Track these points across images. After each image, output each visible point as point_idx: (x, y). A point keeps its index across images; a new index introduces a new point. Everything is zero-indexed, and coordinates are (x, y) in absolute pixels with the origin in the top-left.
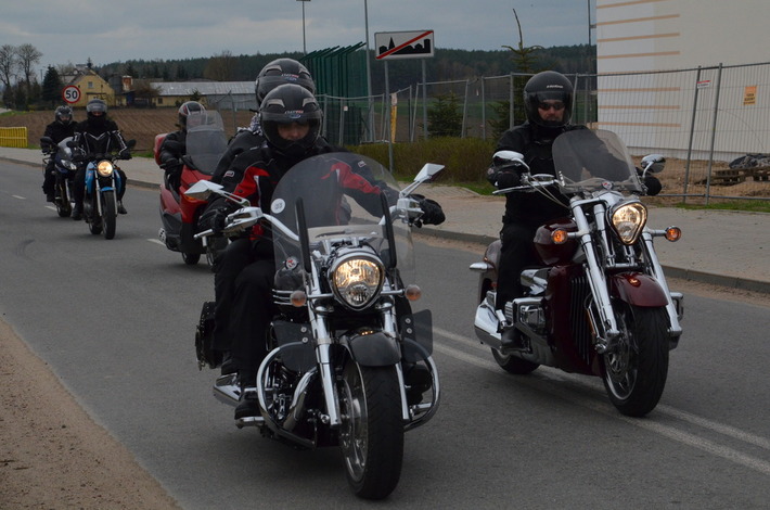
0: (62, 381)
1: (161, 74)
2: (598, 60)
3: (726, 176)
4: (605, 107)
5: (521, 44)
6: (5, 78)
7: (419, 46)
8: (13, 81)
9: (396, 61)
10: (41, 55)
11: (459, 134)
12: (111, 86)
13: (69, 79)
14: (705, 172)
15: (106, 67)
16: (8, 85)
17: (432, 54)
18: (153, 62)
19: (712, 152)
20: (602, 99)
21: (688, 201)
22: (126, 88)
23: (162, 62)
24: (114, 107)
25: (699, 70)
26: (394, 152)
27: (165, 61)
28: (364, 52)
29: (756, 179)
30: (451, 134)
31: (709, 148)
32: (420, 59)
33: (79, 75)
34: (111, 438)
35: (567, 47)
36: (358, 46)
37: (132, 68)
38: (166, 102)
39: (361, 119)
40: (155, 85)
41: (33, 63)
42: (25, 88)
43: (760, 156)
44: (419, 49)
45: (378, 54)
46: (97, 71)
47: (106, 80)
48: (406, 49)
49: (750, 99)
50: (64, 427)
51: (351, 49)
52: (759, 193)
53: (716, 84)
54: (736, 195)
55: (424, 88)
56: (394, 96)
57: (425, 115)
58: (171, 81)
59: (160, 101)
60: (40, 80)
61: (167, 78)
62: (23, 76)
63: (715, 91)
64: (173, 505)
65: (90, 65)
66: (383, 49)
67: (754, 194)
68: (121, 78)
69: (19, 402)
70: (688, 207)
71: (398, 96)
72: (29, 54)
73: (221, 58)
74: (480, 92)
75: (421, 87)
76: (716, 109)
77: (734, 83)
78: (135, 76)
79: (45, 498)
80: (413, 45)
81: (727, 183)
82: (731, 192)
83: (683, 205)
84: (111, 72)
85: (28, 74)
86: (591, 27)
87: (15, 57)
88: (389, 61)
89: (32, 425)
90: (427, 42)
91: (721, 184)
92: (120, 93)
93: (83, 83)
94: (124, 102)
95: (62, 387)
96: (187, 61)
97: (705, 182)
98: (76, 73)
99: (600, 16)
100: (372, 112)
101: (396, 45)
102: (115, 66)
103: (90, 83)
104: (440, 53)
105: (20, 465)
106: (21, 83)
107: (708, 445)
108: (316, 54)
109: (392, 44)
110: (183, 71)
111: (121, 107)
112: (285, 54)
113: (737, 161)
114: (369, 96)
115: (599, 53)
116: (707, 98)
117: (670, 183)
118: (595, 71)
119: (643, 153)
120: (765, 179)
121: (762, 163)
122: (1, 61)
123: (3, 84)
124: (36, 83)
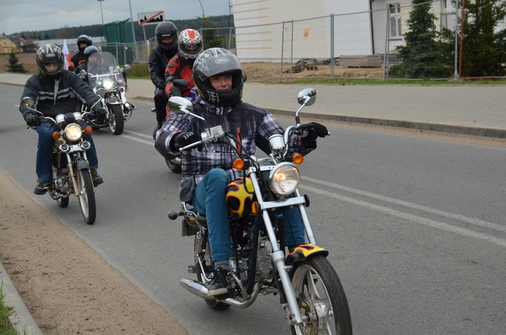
0: (17, 184)
2: (235, 21)
3: (296, 69)
4: (240, 42)
5: (203, 15)
7: (158, 19)
9: (148, 26)
12: (15, 43)
14: (289, 67)
15: (11, 35)
19: (292, 59)
20: (238, 38)
21: (283, 81)
22: (22, 44)
23: (37, 32)
24: (18, 53)
25: (284, 23)
28: (131, 23)
29: (308, 69)
36: (127, 20)
37: (23, 35)
39: (132, 53)
40: (35, 42)
43: (308, 59)
44: (158, 20)
45: (140, 23)
46: (7, 36)
47: (12, 40)
48: (152, 20)
49: (306, 35)
50: (22, 207)
51: (124, 22)
52: (311, 76)
53: (291, 29)
54: (302, 77)
56: (148, 41)
58: (42, 40)
61: (40, 39)
63: (291, 32)
64: (83, 242)
65: (4, 34)
66: (142, 21)
67: (309, 76)
68: (19, 40)
70: (284, 83)
71: (150, 41)
73: (64, 29)
76: (292, 40)
78: (25, 38)
80: (155, 18)
81: (296, 72)
82: (299, 75)
83: (281, 83)
84: (14, 37)
86: (230, 7)
88: (145, 26)
89: (7, 207)
90: (161, 17)
91: (294, 72)
92: (19, 47)
94: (22, 50)
95: (18, 187)
96: (49, 31)
97: (287, 72)
99: (234, 2)
100: (137, 49)
101: (148, 18)
102: (15, 34)
103: (5, 43)
105: (4, 227)
107: (327, 193)
108: (106, 25)
109: (145, 18)
110: (48, 35)
111: (21, 53)
112: (98, 25)
113: (298, 62)
114: (135, 42)
115: (235, 18)
116: (288, 36)
117: (272, 73)
118: (233, 26)
119: (257, 61)
120: (312, 69)
121: (309, 63)
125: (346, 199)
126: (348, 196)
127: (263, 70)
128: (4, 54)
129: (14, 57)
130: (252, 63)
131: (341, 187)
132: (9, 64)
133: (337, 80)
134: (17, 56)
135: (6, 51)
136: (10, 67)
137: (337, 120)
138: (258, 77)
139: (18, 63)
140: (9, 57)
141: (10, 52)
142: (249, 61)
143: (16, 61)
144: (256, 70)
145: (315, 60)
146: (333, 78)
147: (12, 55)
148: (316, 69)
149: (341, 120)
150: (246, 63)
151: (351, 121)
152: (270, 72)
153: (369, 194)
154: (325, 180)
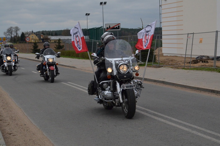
0: (25, 113)
1: (51, 34)
3: (195, 61)
4: (164, 43)
6: (11, 35)
7: (117, 27)
8: (13, 36)
10: (20, 29)
12: (38, 37)
13: (27, 35)
14: (190, 60)
16: (12, 37)
17: (120, 30)
18: (49, 31)
19: (191, 55)
20: (163, 41)
21: (185, 67)
22: (42, 38)
23: (51, 31)
24: (39, 43)
25: (188, 34)
28: (103, 29)
29: (203, 62)
31: (190, 54)
32: (117, 31)
33: (30, 34)
34: (37, 128)
36: (101, 27)
37: (43, 33)
38: (52, 41)
40: (49, 37)
41: (18, 31)
42: (16, 37)
43: (203, 56)
45: (106, 29)
46: (34, 33)
47: (37, 35)
48: (113, 28)
49: (201, 42)
50: (25, 125)
51: (99, 28)
52: (203, 66)
53: (192, 38)
54: (198, 66)
55: (118, 38)
59: (50, 41)
61: (52, 35)
62: (15, 35)
63: (192, 39)
65: (32, 32)
66: (107, 28)
67: (202, 66)
68: (40, 35)
69: (14, 118)
70: (185, 69)
72: (17, 29)
73: (66, 30)
74: (132, 39)
76: (192, 44)
77: (197, 38)
78: (44, 34)
79: (20, 143)
80: (115, 27)
81: (195, 63)
82: (196, 65)
83: (183, 69)
84: (38, 33)
85: (17, 34)
86: (160, 23)
87: (14, 30)
89: (17, 124)
90: (119, 26)
91: (194, 63)
92: (40, 39)
93: (31, 36)
95: (25, 114)
96: (57, 31)
97: (189, 63)
99: (163, 20)
102: (39, 32)
103: (33, 36)
104: (122, 29)
105: (14, 134)
106: (15, 36)
107: (190, 130)
108: (90, 29)
109: (110, 27)
110: (56, 33)
111: (40, 42)
113: (198, 57)
115: (163, 30)
116: (190, 41)
117: (181, 63)
118: (162, 34)
119: (174, 55)
120: (205, 62)
121: (204, 58)
122: (10, 31)
123: (10, 37)
124: (19, 36)
125: (200, 134)
126: (201, 133)
127: (176, 61)
128: (31, 43)
129: (36, 45)
130: (170, 56)
131: (199, 128)
132: (33, 49)
133: (217, 69)
134: (38, 44)
135: (33, 41)
136: (33, 50)
137: (209, 92)
138: (171, 65)
139: (38, 48)
140: (33, 44)
141: (34, 42)
142: (169, 55)
143: (37, 47)
144: (172, 61)
145: (208, 57)
146: (215, 68)
147: (35, 43)
148: (207, 62)
149: (211, 92)
150: (167, 56)
151: (217, 93)
152: (180, 62)
153: (213, 133)
154: (191, 124)
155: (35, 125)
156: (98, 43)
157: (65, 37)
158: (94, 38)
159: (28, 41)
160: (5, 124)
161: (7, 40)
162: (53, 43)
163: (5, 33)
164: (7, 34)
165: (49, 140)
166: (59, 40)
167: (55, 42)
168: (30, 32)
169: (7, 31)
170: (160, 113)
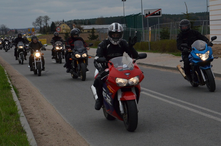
0: (57, 111)
1: (83, 23)
2: (210, 17)
5: (187, 12)
6: (40, 25)
7: (157, 13)
8: (42, 26)
10: (50, 18)
11: (169, 39)
12: (70, 27)
13: (58, 25)
16: (41, 27)
17: (161, 16)
18: (81, 20)
20: (211, 28)
26: (150, 44)
27: (84, 19)
28: (141, 16)
30: (167, 39)
32: (157, 17)
33: (61, 24)
34: (71, 127)
35: (200, 13)
36: (139, 14)
37: (75, 22)
38: (85, 31)
39: (140, 35)
40: (82, 26)
41: (48, 21)
42: (46, 28)
44: (157, 14)
45: (145, 16)
46: (66, 23)
47: (68, 25)
48: (153, 14)
50: (58, 123)
51: (137, 15)
55: (159, 25)
56: (150, 28)
57: (159, 33)
58: (86, 25)
59: (83, 31)
60: (50, 25)
61: (85, 24)
65: (63, 21)
66: (147, 15)
68: (72, 25)
69: (45, 117)
71: (151, 28)
72: (47, 18)
73: (100, 18)
74: (175, 26)
75: (158, 25)
78: (76, 24)
79: (53, 144)
80: (155, 13)
84: (69, 23)
85: (46, 24)
86: (208, 7)
87: (43, 19)
88: (148, 18)
89: (49, 123)
90: (160, 12)
93: (62, 26)
95: (57, 112)
96: (91, 19)
98: (60, 23)
99: (210, 4)
100: (144, 33)
101: (151, 14)
102: (70, 21)
103: (64, 26)
104: (163, 15)
105: (46, 134)
106: (45, 27)
109: (149, 13)
110: (90, 22)
112: (119, 17)
114: (143, 28)
115: (210, 14)
118: (209, 20)
122: (39, 21)
123: (39, 27)
124: (49, 27)
128: (62, 33)
134: (69, 35)
135: (64, 31)
140: (64, 35)
141: (66, 32)
147: (67, 34)
155: (68, 124)
156: (136, 32)
157: (99, 26)
158: (131, 26)
159: (58, 31)
160: (37, 123)
161: (36, 31)
162: (86, 32)
163: (33, 23)
164: (37, 24)
165: (85, 140)
166: (93, 29)
167: (88, 32)
168: (61, 21)
169: (36, 21)
170: (209, 108)
